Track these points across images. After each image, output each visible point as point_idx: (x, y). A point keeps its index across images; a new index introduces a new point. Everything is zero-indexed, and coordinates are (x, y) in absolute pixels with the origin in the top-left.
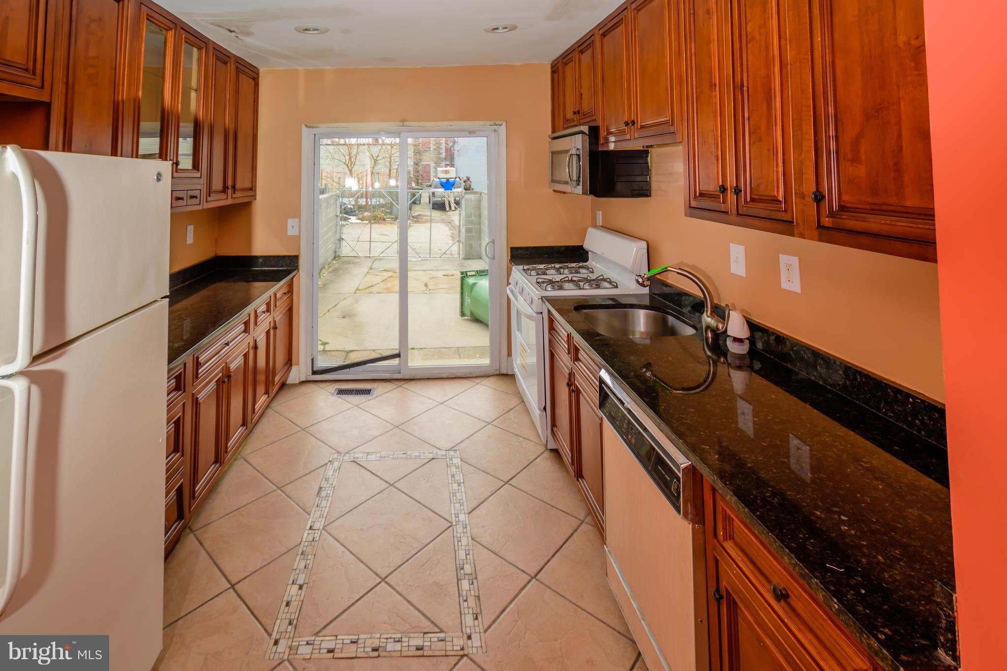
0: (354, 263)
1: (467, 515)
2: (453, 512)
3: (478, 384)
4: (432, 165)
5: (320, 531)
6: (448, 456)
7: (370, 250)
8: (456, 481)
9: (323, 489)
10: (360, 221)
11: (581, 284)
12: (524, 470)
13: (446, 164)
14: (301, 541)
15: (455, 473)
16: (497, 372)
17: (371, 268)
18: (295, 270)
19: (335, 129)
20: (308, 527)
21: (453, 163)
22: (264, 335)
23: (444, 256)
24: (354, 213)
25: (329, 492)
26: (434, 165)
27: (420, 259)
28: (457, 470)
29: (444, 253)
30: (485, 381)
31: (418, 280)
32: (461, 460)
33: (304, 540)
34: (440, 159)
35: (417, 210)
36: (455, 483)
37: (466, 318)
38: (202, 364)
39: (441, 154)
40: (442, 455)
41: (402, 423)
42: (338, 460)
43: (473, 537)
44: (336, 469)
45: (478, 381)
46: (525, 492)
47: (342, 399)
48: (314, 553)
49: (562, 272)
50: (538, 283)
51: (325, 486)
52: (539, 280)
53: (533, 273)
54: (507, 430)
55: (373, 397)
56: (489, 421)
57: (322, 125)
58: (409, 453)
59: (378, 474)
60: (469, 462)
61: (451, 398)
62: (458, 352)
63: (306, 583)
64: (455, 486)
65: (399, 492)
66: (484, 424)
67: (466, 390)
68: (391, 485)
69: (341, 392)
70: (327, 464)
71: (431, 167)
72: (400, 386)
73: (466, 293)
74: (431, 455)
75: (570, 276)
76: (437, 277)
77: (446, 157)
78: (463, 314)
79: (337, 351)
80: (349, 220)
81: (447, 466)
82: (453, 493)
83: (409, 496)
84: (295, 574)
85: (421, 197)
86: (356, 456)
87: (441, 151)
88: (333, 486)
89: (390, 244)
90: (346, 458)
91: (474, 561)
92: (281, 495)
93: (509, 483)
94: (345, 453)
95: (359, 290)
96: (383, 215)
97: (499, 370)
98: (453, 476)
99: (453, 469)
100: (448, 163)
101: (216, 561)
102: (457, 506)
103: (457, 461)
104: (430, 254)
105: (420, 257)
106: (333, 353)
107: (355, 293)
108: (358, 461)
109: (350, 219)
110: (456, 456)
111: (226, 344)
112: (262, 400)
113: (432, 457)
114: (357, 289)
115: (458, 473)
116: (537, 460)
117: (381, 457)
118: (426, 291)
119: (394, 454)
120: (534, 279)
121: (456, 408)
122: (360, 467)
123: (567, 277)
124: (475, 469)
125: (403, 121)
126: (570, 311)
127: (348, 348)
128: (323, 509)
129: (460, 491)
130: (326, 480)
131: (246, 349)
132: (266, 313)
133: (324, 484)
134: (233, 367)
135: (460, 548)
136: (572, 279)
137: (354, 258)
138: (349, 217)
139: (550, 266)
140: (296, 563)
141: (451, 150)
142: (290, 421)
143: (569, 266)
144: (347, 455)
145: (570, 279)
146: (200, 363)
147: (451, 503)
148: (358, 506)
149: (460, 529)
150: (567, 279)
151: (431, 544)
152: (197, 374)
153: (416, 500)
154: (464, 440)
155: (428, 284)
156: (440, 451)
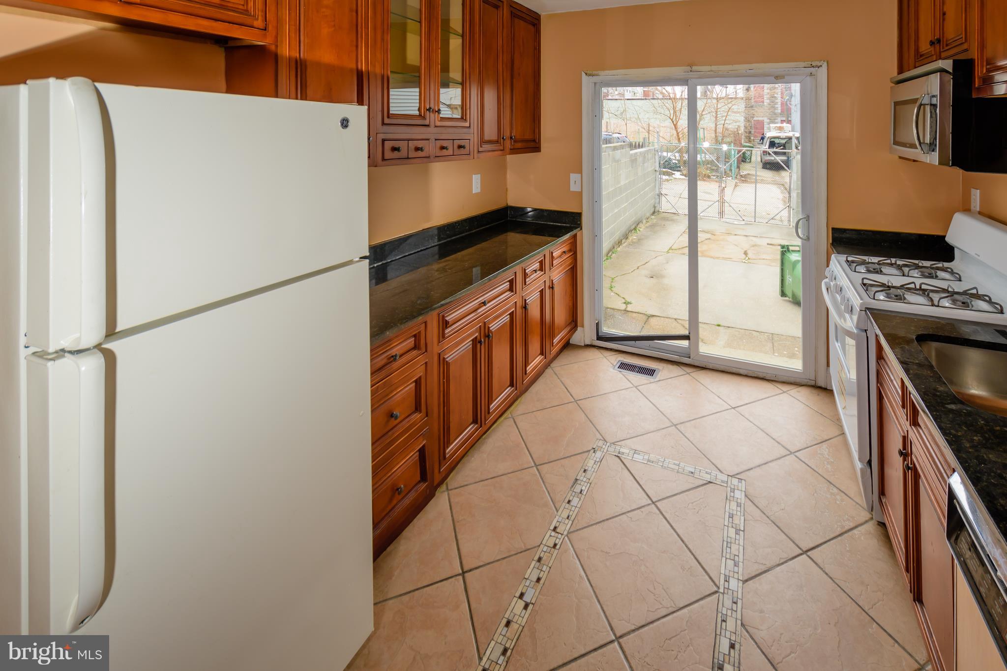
0: (672, 220)
1: (741, 584)
2: (723, 571)
3: (784, 392)
4: (766, 120)
5: (563, 536)
6: (729, 484)
8: (734, 526)
9: (579, 482)
11: (935, 297)
12: (834, 541)
13: (781, 120)
14: (541, 543)
15: (735, 512)
16: (813, 383)
18: (576, 228)
19: (616, 76)
20: (552, 528)
21: (789, 119)
22: (536, 295)
23: (772, 222)
24: (679, 169)
25: (583, 488)
26: (768, 121)
27: (743, 223)
28: (739, 509)
29: (772, 219)
30: (795, 392)
31: (737, 246)
32: (746, 496)
33: (544, 542)
34: (775, 114)
35: (746, 169)
36: (732, 527)
37: (787, 298)
38: (450, 323)
39: (776, 109)
40: (722, 481)
41: (682, 422)
42: (602, 450)
43: (744, 623)
44: (598, 460)
45: (785, 388)
46: (831, 578)
47: (622, 374)
48: (550, 565)
49: (906, 273)
50: (865, 285)
51: (581, 478)
52: (866, 281)
53: (862, 269)
54: (815, 469)
55: (656, 380)
56: (793, 449)
57: (602, 73)
58: (682, 464)
59: (641, 483)
60: (756, 502)
61: (747, 404)
62: (773, 339)
63: (532, 604)
64: (732, 532)
65: (661, 517)
66: (784, 452)
67: (769, 397)
68: (653, 503)
69: (623, 366)
70: (589, 451)
71: (765, 123)
72: (688, 373)
73: (787, 272)
74: (709, 476)
75: (918, 282)
76: (759, 246)
77: (781, 112)
78: (783, 294)
79: (638, 313)
80: (673, 176)
81: (726, 499)
82: (727, 542)
83: (672, 526)
84: (525, 585)
85: (751, 155)
86: (622, 450)
87: (776, 106)
88: (590, 482)
89: (713, 203)
90: (612, 449)
91: (739, 662)
92: (536, 475)
93: (809, 553)
94: (611, 444)
95: (672, 250)
96: (709, 172)
97: (815, 381)
98: (731, 516)
99: (734, 505)
100: (784, 119)
101: (458, 534)
102: (730, 563)
103: (739, 495)
104: (755, 219)
105: (744, 220)
106: (635, 315)
107: (668, 252)
108: (623, 457)
109: (674, 174)
110: (740, 488)
111: (483, 303)
112: (536, 361)
113: (709, 480)
114: (671, 249)
115: (739, 513)
116: (855, 531)
117: (649, 461)
118: (744, 259)
119: (665, 460)
120: (858, 278)
121: (751, 419)
122: (623, 466)
123: (913, 283)
124: (763, 515)
125: (691, 66)
126: (909, 342)
127: (650, 312)
128: (573, 508)
129: (737, 542)
130: (584, 472)
131: (512, 308)
132: (538, 272)
133: (581, 476)
134: (494, 326)
135: (723, 633)
136: (920, 287)
137: (673, 215)
138: (673, 172)
139: (889, 261)
140: (529, 571)
141: (787, 105)
142: (566, 388)
143: (920, 264)
144: (613, 446)
145: (918, 287)
146: (449, 322)
147: (722, 556)
148: (610, 518)
149: (728, 603)
150: (912, 286)
151: (685, 610)
152: (444, 334)
153: (678, 535)
154: (755, 467)
155: (749, 252)
156: (720, 474)
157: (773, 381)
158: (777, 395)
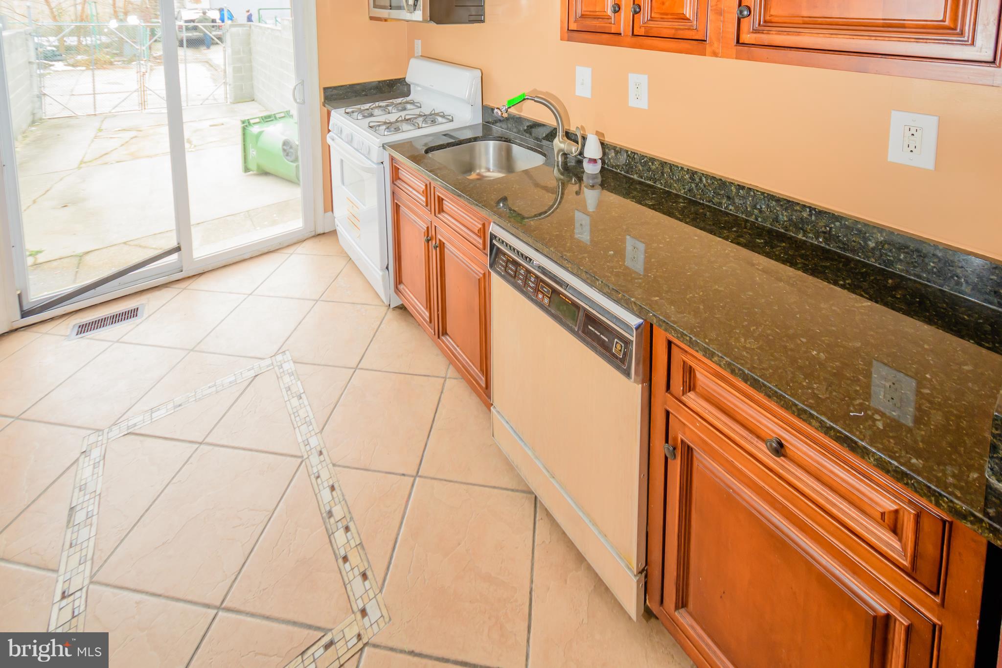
0: (69, 126)
1: (319, 435)
2: (300, 440)
3: (292, 254)
5: (84, 590)
6: (275, 363)
7: (95, 105)
8: (294, 395)
9: (78, 508)
10: (70, 68)
12: (371, 344)
15: (290, 384)
16: (313, 234)
17: (100, 130)
20: (58, 597)
23: (207, 102)
24: (59, 58)
25: (90, 508)
28: (292, 378)
29: (206, 99)
32: (294, 362)
37: (251, 172)
40: (268, 366)
41: (199, 341)
42: (99, 443)
43: (334, 463)
44: (97, 460)
46: (379, 371)
47: (88, 339)
49: (391, 111)
50: (371, 127)
51: (81, 500)
52: (371, 124)
53: (360, 116)
54: (340, 300)
55: (143, 319)
56: (317, 297)
58: (219, 382)
59: (176, 437)
60: (305, 360)
61: (261, 282)
64: (295, 402)
65: (217, 448)
66: (312, 304)
67: (279, 266)
68: (201, 443)
69: (83, 329)
70: (77, 460)
72: (185, 289)
73: (250, 146)
74: (252, 371)
75: (402, 115)
76: (202, 129)
78: (247, 169)
79: (59, 259)
81: (278, 378)
82: (294, 413)
83: (233, 447)
86: (131, 423)
88: (98, 492)
89: (129, 93)
90: (115, 432)
91: (343, 496)
93: (359, 367)
94: (110, 428)
95: (85, 163)
96: (109, 57)
97: (315, 231)
98: (288, 389)
99: (287, 379)
102: (304, 428)
103: (289, 366)
104: (187, 102)
106: (54, 265)
107: (79, 168)
108: (136, 429)
109: (53, 66)
110: (286, 360)
113: (254, 375)
114: (82, 162)
115: (294, 381)
116: (383, 326)
117: (175, 407)
118: (190, 148)
119: (196, 393)
120: (364, 124)
121: (271, 294)
122: (142, 438)
123: (399, 116)
124: (315, 367)
127: (80, 250)
128: (85, 545)
129: (302, 406)
130: (80, 490)
133: (78, 499)
135: (321, 487)
136: (404, 118)
137: (68, 120)
138: (52, 63)
139: (374, 105)
144: (115, 428)
147: (294, 429)
149: (315, 459)
151: (282, 503)
153: (244, 449)
154: (292, 333)
155: (192, 139)
156: (262, 361)
157: (277, 250)
158: (286, 260)
